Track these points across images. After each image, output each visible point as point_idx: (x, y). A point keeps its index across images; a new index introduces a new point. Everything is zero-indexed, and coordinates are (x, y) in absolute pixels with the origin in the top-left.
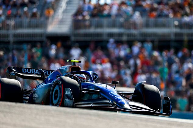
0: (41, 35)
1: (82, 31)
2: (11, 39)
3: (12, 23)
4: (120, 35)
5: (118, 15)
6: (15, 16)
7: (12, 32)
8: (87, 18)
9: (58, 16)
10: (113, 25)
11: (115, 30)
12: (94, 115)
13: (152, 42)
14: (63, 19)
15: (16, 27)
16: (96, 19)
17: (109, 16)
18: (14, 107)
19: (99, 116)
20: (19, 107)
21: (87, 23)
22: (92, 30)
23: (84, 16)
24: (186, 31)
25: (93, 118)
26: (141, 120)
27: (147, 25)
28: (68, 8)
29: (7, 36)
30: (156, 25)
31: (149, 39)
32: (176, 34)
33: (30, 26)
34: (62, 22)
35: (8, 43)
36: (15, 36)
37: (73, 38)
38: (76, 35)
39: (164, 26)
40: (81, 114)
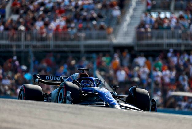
0: (108, 46)
1: (145, 42)
2: (82, 49)
4: (178, 45)
5: (176, 28)
7: (83, 43)
9: (123, 28)
11: (174, 41)
14: (127, 31)
15: (86, 38)
17: (169, 28)
21: (149, 35)
22: (153, 41)
23: (146, 29)
28: (133, 21)
29: (78, 46)
33: (98, 38)
34: (126, 34)
35: (79, 52)
36: (86, 46)
37: (136, 49)
38: (139, 46)
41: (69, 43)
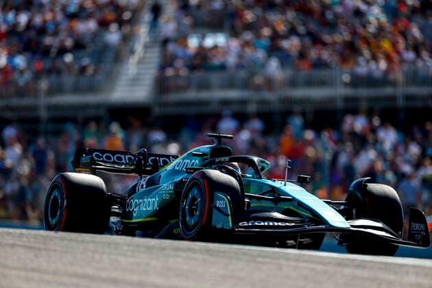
0: (98, 106)
1: (173, 97)
2: (43, 114)
3: (44, 84)
4: (244, 102)
5: (239, 66)
6: (49, 72)
7: (43, 101)
8: (184, 72)
9: (128, 69)
10: (230, 85)
11: (233, 94)
12: (200, 251)
13: (303, 114)
14: (138, 74)
15: (52, 91)
16: (198, 75)
17: (223, 67)
18: (52, 239)
19: (208, 251)
20: (62, 239)
22: (192, 95)
23: (177, 70)
24: (363, 92)
25: (199, 256)
26: (288, 258)
27: (293, 83)
28: (148, 55)
29: (35, 108)
30: (309, 83)
31: (297, 108)
32: (347, 99)
33: (76, 90)
34: (135, 81)
35: (36, 120)
36: (50, 108)
37: (157, 111)
39: (322, 83)
40: (177, 249)
41: (15, 102)
